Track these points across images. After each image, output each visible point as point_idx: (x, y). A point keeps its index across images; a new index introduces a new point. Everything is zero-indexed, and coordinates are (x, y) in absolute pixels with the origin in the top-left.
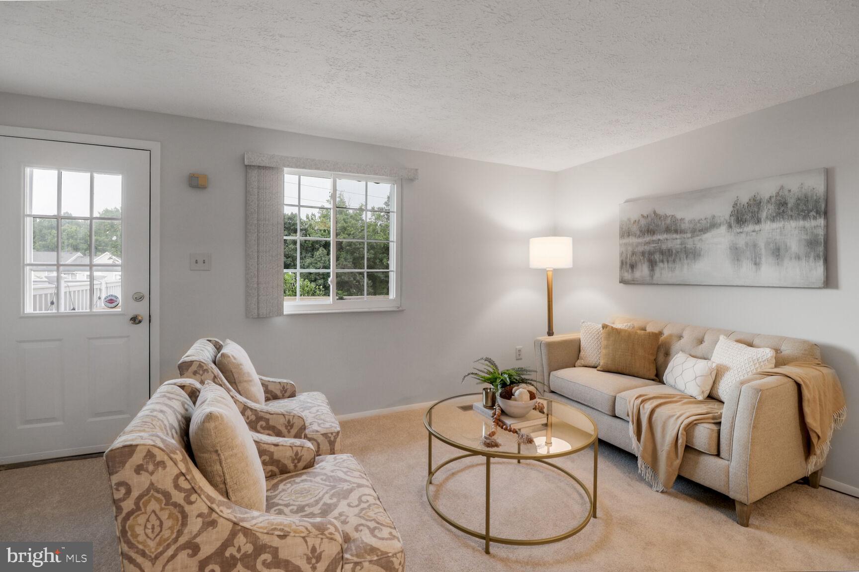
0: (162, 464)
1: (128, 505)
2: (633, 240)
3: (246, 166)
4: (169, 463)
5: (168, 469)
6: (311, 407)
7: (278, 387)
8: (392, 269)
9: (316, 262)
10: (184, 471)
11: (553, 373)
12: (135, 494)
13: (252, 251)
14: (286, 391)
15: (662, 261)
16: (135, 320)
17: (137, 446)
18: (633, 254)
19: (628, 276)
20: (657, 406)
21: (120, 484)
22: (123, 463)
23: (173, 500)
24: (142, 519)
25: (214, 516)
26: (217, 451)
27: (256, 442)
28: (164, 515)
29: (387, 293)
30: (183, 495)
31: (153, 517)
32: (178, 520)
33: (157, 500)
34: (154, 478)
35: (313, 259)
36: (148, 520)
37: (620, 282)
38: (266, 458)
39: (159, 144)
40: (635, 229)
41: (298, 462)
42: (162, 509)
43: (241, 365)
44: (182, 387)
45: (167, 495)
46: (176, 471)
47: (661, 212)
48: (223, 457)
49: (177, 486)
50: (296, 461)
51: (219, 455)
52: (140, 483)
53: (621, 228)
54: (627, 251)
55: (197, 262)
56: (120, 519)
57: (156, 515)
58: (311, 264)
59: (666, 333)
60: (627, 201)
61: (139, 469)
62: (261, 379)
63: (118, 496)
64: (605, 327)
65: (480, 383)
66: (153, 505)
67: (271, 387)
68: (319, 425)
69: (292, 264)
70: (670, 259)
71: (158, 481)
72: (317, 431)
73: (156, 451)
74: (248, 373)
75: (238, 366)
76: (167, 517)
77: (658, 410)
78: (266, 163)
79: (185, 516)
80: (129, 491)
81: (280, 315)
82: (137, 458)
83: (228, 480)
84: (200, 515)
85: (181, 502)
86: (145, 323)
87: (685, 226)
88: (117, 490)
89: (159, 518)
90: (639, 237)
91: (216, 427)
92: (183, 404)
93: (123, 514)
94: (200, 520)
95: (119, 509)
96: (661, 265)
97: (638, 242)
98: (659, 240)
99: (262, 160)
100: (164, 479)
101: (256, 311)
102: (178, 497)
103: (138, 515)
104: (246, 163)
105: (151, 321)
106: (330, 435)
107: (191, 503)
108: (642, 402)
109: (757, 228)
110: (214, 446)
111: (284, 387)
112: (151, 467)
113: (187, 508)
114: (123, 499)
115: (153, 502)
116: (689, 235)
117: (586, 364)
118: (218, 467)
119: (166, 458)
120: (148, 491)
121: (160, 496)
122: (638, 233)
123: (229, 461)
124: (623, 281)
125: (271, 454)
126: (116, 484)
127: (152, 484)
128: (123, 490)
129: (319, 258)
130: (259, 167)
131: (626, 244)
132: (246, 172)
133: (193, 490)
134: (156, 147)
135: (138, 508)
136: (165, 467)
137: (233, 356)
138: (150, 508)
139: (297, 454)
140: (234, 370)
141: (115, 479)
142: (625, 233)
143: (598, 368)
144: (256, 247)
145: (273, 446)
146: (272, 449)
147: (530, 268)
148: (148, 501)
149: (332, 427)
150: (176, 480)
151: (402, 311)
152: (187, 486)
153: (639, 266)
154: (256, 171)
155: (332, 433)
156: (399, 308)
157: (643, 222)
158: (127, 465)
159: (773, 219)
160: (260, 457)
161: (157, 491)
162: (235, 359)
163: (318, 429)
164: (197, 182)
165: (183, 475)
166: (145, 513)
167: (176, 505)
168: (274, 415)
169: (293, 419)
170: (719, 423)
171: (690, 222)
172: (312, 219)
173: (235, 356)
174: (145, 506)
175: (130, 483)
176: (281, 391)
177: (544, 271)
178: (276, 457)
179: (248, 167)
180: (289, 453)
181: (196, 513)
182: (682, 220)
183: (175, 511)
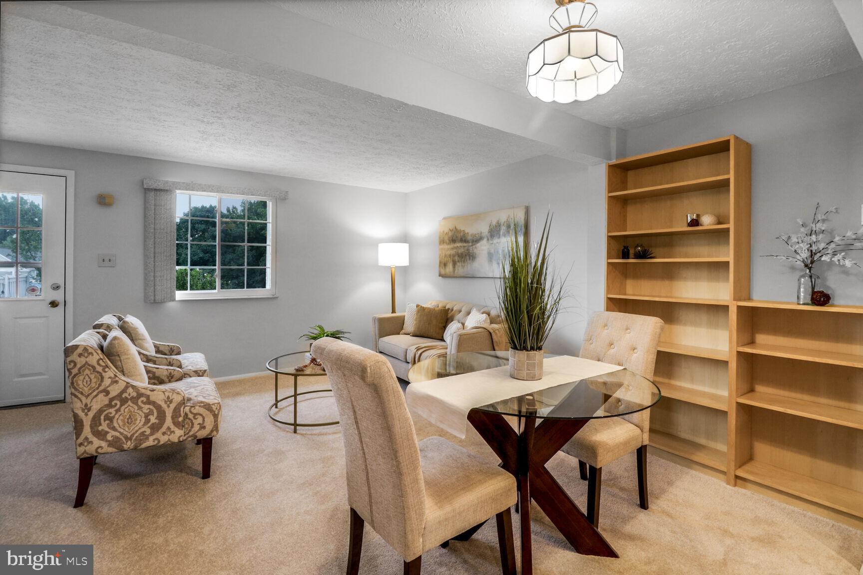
0: (92, 354)
1: (75, 371)
2: (446, 246)
3: (145, 189)
4: (95, 354)
5: (94, 356)
6: (189, 359)
7: (167, 348)
8: (269, 266)
9: (238, 257)
10: (102, 358)
11: (381, 339)
12: (78, 366)
13: (150, 253)
14: (173, 352)
15: (459, 261)
16: (54, 304)
17: (79, 345)
18: (445, 256)
19: (443, 272)
20: (423, 352)
21: (71, 362)
22: (73, 352)
23: (97, 370)
24: (81, 378)
25: (117, 379)
26: (119, 355)
27: (144, 366)
28: (92, 377)
29: (264, 286)
30: (102, 368)
31: (87, 377)
32: (99, 379)
33: (89, 369)
34: (87, 359)
35: (235, 255)
36: (84, 378)
37: (439, 276)
38: (151, 375)
39: (73, 172)
40: (446, 238)
41: (172, 378)
42: (91, 374)
43: (137, 328)
44: (98, 333)
45: (93, 367)
46: (98, 357)
47: (458, 228)
48: (122, 359)
49: (99, 364)
50: (170, 378)
51: (120, 357)
52: (81, 361)
53: (440, 238)
54: (442, 253)
55: (104, 260)
56: (71, 377)
57: (88, 376)
58: (232, 259)
59: (455, 309)
60: (444, 218)
61: (80, 355)
62: (153, 343)
63: (70, 367)
64: (417, 306)
65: (308, 340)
66: (87, 372)
67: (161, 348)
68: (192, 367)
69: (211, 259)
70: (463, 260)
71: (89, 361)
72: (190, 370)
73: (88, 348)
74: (143, 335)
75: (135, 329)
76: (94, 377)
77: (423, 354)
78: (161, 187)
79: (102, 378)
80: (75, 365)
81: (173, 301)
82: (79, 351)
83: (125, 370)
84: (109, 378)
85: (101, 371)
86: (61, 307)
87: (469, 238)
88: (70, 364)
89: (89, 378)
90: (448, 244)
91: (118, 343)
92: (99, 339)
93: (73, 375)
94: (110, 380)
95: (70, 373)
96: (458, 264)
97: (448, 249)
98: (457, 247)
99: (158, 185)
100: (93, 360)
101: (153, 298)
102: (99, 369)
103: (80, 376)
104: (145, 186)
105: (66, 305)
106: (199, 372)
107: (106, 372)
108: (417, 350)
109: (499, 241)
110: (117, 353)
111: (171, 349)
112: (86, 355)
113: (104, 374)
114: (72, 369)
115: (87, 370)
116: (471, 244)
117: (406, 332)
118: (120, 364)
119: (93, 351)
120: (84, 365)
121: (90, 368)
122: (448, 241)
123: (125, 360)
124: (440, 275)
125: (154, 373)
126: (69, 362)
127: (86, 362)
128: (72, 364)
129: (240, 253)
130: (156, 190)
131: (442, 249)
132: (145, 193)
133: (107, 366)
134: (71, 174)
135: (80, 373)
136: (93, 355)
137: (131, 323)
138: (85, 373)
139: (170, 373)
140: (132, 332)
141: (69, 359)
142: (442, 242)
143: (411, 335)
144: (153, 250)
145: (155, 369)
146: (155, 370)
147: (379, 266)
148: (85, 370)
149: (201, 367)
150: (98, 361)
151: (277, 298)
152: (103, 364)
153: (448, 264)
154: (153, 193)
155: (201, 371)
156: (273, 295)
157: (450, 234)
158: (75, 353)
159: (505, 236)
160: (147, 374)
161: (89, 365)
162: (132, 324)
163: (192, 368)
164: (104, 201)
165: (102, 360)
166: (83, 375)
167: (98, 372)
168: (159, 359)
169: (173, 361)
170: (446, 357)
171: (471, 235)
172: (233, 212)
173: (132, 322)
174: (83, 371)
175: (76, 361)
176: (169, 351)
177: (390, 268)
178: (156, 375)
179: (147, 190)
180: (166, 373)
181: (108, 376)
182: (468, 233)
183: (98, 375)
